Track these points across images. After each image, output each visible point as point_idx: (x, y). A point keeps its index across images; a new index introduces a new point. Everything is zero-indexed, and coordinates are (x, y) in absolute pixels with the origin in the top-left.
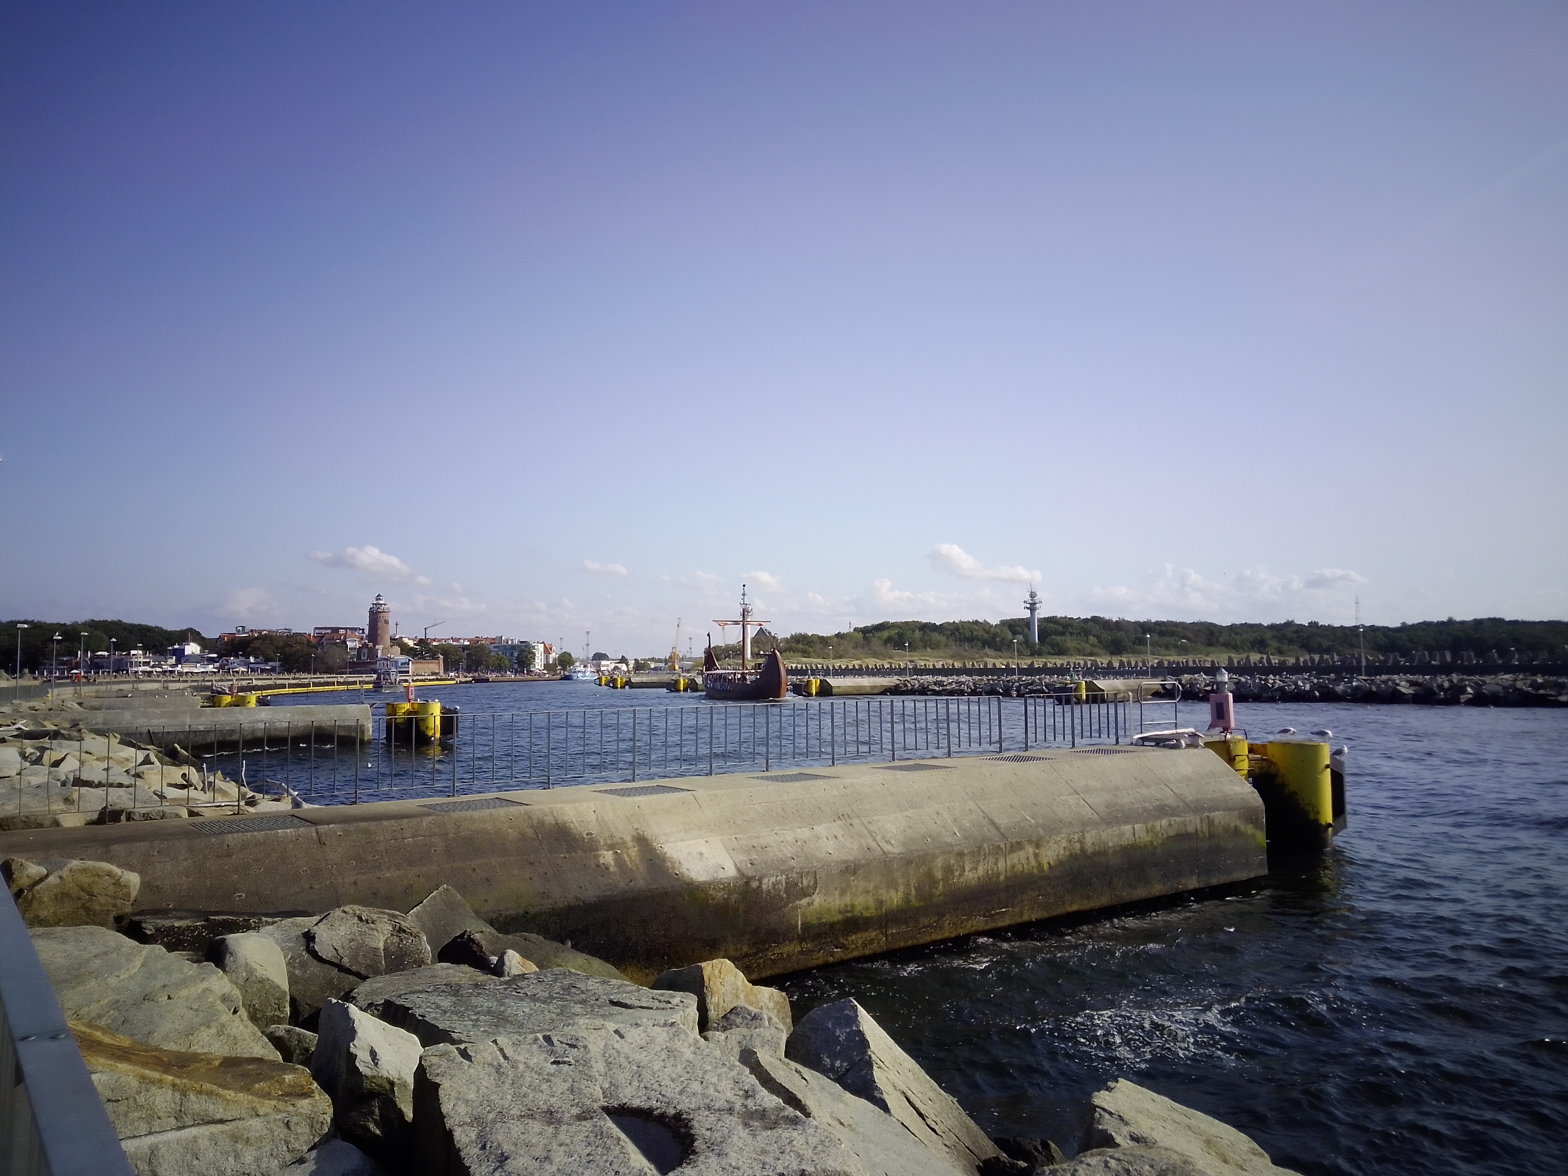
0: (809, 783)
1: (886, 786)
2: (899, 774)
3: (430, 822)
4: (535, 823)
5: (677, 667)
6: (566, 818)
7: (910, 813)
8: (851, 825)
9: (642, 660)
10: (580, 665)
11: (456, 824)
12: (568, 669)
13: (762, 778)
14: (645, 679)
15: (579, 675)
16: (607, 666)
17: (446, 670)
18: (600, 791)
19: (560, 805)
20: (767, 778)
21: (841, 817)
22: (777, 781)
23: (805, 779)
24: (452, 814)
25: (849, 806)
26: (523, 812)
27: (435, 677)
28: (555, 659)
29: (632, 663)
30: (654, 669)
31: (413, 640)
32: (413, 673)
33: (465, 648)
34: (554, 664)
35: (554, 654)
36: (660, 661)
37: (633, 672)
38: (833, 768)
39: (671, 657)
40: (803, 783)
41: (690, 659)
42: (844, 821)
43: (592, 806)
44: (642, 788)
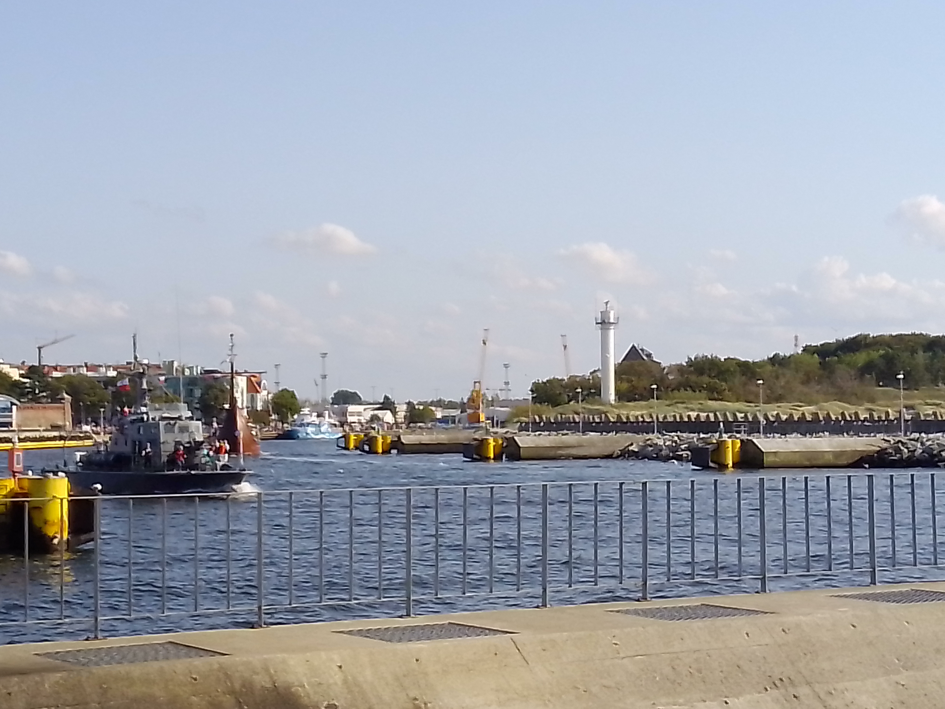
0: (720, 622)
1: (859, 628)
2: (883, 607)
3: (57, 683)
4: (237, 686)
5: (482, 418)
6: (291, 678)
7: (903, 677)
8: (795, 696)
9: (420, 404)
10: (311, 411)
11: (101, 687)
12: (290, 419)
13: (636, 612)
14: (425, 438)
15: (310, 429)
16: (359, 414)
17: (77, 422)
18: (350, 633)
19: (280, 656)
20: (645, 613)
21: (778, 683)
22: (662, 617)
23: (713, 615)
24: (95, 669)
25: (793, 663)
26: (216, 666)
27: (56, 434)
28: (266, 402)
29: (402, 410)
30: (440, 421)
31: (18, 368)
32: (19, 426)
33: (109, 382)
34: (266, 412)
35: (265, 393)
36: (451, 405)
37: (404, 426)
38: (762, 595)
39: (471, 399)
40: (708, 621)
41: (504, 403)
42: (783, 691)
43: (336, 657)
44: (423, 627)
